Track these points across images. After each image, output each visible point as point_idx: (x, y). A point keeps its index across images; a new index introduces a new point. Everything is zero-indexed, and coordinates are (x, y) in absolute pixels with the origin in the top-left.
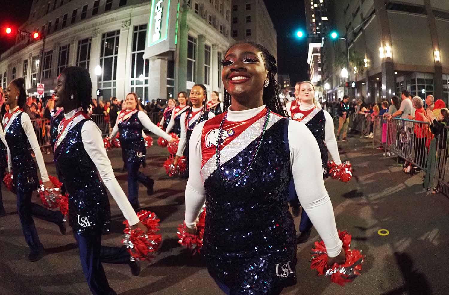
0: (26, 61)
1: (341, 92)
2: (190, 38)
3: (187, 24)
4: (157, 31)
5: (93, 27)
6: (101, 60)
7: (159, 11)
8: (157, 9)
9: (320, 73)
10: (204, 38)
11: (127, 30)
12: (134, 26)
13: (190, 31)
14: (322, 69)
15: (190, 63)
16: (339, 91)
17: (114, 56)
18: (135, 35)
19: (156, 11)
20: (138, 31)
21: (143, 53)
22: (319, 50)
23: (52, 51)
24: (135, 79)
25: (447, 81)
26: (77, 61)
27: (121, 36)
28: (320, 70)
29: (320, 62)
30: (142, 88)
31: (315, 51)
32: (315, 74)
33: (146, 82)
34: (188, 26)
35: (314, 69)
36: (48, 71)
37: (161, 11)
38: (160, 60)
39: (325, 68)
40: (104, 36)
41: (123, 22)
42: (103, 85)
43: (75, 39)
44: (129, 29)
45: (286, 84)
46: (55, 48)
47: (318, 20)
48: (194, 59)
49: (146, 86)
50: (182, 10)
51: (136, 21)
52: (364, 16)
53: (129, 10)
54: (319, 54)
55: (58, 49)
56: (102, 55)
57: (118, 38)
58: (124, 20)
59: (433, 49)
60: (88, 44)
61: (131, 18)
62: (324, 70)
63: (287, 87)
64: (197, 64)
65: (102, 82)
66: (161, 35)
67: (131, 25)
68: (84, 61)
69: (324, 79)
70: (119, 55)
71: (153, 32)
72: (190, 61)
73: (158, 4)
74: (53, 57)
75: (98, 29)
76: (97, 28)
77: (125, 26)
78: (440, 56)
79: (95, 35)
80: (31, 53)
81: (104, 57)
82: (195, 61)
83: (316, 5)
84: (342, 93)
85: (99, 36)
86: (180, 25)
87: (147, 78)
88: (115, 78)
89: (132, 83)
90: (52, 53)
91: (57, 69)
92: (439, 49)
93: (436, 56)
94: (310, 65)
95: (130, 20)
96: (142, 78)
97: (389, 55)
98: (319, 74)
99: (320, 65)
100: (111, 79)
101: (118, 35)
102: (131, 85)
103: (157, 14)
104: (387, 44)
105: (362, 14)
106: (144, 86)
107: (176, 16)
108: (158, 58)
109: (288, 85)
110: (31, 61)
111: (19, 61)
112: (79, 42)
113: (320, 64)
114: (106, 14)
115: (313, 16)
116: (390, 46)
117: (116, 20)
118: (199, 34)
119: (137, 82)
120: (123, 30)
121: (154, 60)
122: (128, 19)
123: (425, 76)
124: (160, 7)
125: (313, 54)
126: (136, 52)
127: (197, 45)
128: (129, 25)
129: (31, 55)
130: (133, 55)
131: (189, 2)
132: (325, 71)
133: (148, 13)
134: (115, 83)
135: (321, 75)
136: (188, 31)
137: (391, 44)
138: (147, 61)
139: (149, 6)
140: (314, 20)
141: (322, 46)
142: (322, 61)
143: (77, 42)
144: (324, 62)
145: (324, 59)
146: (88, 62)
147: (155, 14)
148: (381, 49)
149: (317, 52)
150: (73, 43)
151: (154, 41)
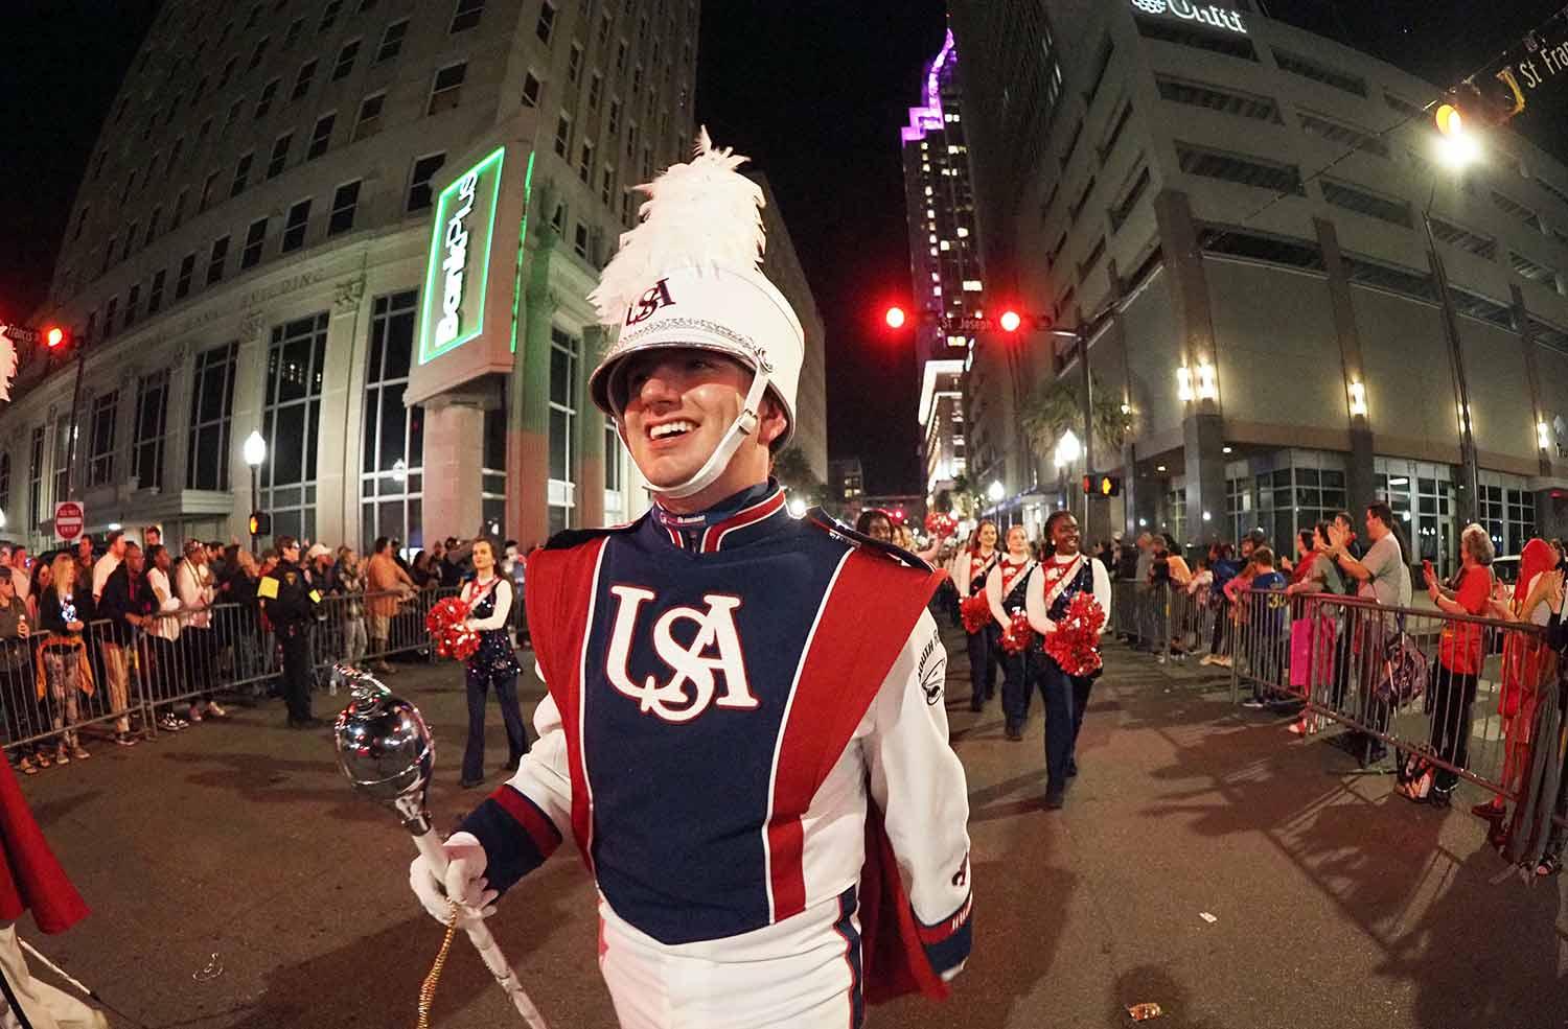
0: (40, 432)
1: (1034, 510)
2: (559, 336)
3: (549, 290)
4: (450, 309)
5: (243, 307)
6: (268, 417)
7: (457, 243)
8: (453, 236)
9: (959, 452)
10: (602, 336)
11: (353, 313)
12: (374, 297)
13: (558, 313)
14: (968, 440)
15: (557, 416)
16: (1029, 508)
17: (307, 400)
18: (377, 329)
19: (449, 243)
20: (388, 314)
21: (405, 386)
22: (956, 381)
23: (117, 392)
24: (377, 475)
25: (1385, 476)
26: (193, 421)
27: (331, 332)
28: (960, 442)
29: (960, 419)
30: (402, 502)
31: (943, 383)
32: (946, 455)
33: (415, 483)
34: (551, 296)
35: (941, 441)
36: (104, 459)
37: (464, 243)
38: (459, 409)
39: (976, 434)
40: (276, 333)
41: (339, 286)
42: (275, 500)
43: (187, 350)
44: (358, 308)
45: (852, 487)
46: (125, 382)
47: (952, 289)
48: (572, 407)
49: (415, 496)
50: (535, 241)
51: (383, 282)
52: (1121, 271)
53: (360, 245)
54: (958, 395)
55: (133, 384)
56: (269, 401)
57: (322, 340)
58: (342, 280)
59: (1346, 379)
60: (227, 362)
61: (367, 272)
62: (974, 441)
63: (854, 498)
64: (579, 422)
65: (272, 488)
66: (465, 324)
67: (364, 297)
68: (213, 422)
69: (974, 470)
70: (325, 398)
71: (438, 314)
72: (560, 412)
73: (456, 222)
74: (118, 414)
75: (260, 312)
76: (255, 309)
77: (347, 298)
78: (1366, 400)
79: (250, 330)
80: (53, 405)
81: (277, 406)
82: (573, 412)
83: (945, 246)
84: (1038, 512)
85: (264, 336)
86: (527, 292)
87: (415, 471)
88: (312, 475)
89: (368, 488)
90: (116, 399)
91: (131, 452)
92: (1363, 380)
93: (1354, 398)
94: (925, 428)
95: (362, 279)
96: (400, 472)
97: (1210, 391)
98: (958, 455)
99: (959, 429)
100: (299, 480)
101: (322, 331)
102: (365, 495)
103: (452, 252)
104: (1203, 359)
105: (1113, 263)
106: (405, 497)
107: (516, 257)
108: (454, 403)
109: (857, 491)
110: (52, 431)
111: (19, 432)
112: (200, 358)
113: (958, 423)
114: (284, 262)
115: (936, 277)
116: (1210, 362)
117: (316, 281)
118: (587, 324)
119: (385, 488)
120: (339, 313)
121: (439, 408)
122: (357, 274)
123: (1319, 461)
124: (462, 231)
125: (937, 395)
126: (381, 384)
127: (582, 360)
128: (360, 296)
129: (53, 410)
130: (371, 396)
131: (557, 221)
132: (979, 446)
133: (421, 254)
134: (311, 491)
135: (963, 459)
136: (554, 310)
137: (1214, 360)
138: (418, 412)
139: (423, 230)
140: (938, 291)
141: (968, 369)
142: (966, 416)
143: (194, 359)
144: (973, 420)
145: (975, 409)
146: (227, 425)
147: (445, 253)
148: (1182, 374)
149: (951, 389)
150: (180, 364)
151: (440, 340)
